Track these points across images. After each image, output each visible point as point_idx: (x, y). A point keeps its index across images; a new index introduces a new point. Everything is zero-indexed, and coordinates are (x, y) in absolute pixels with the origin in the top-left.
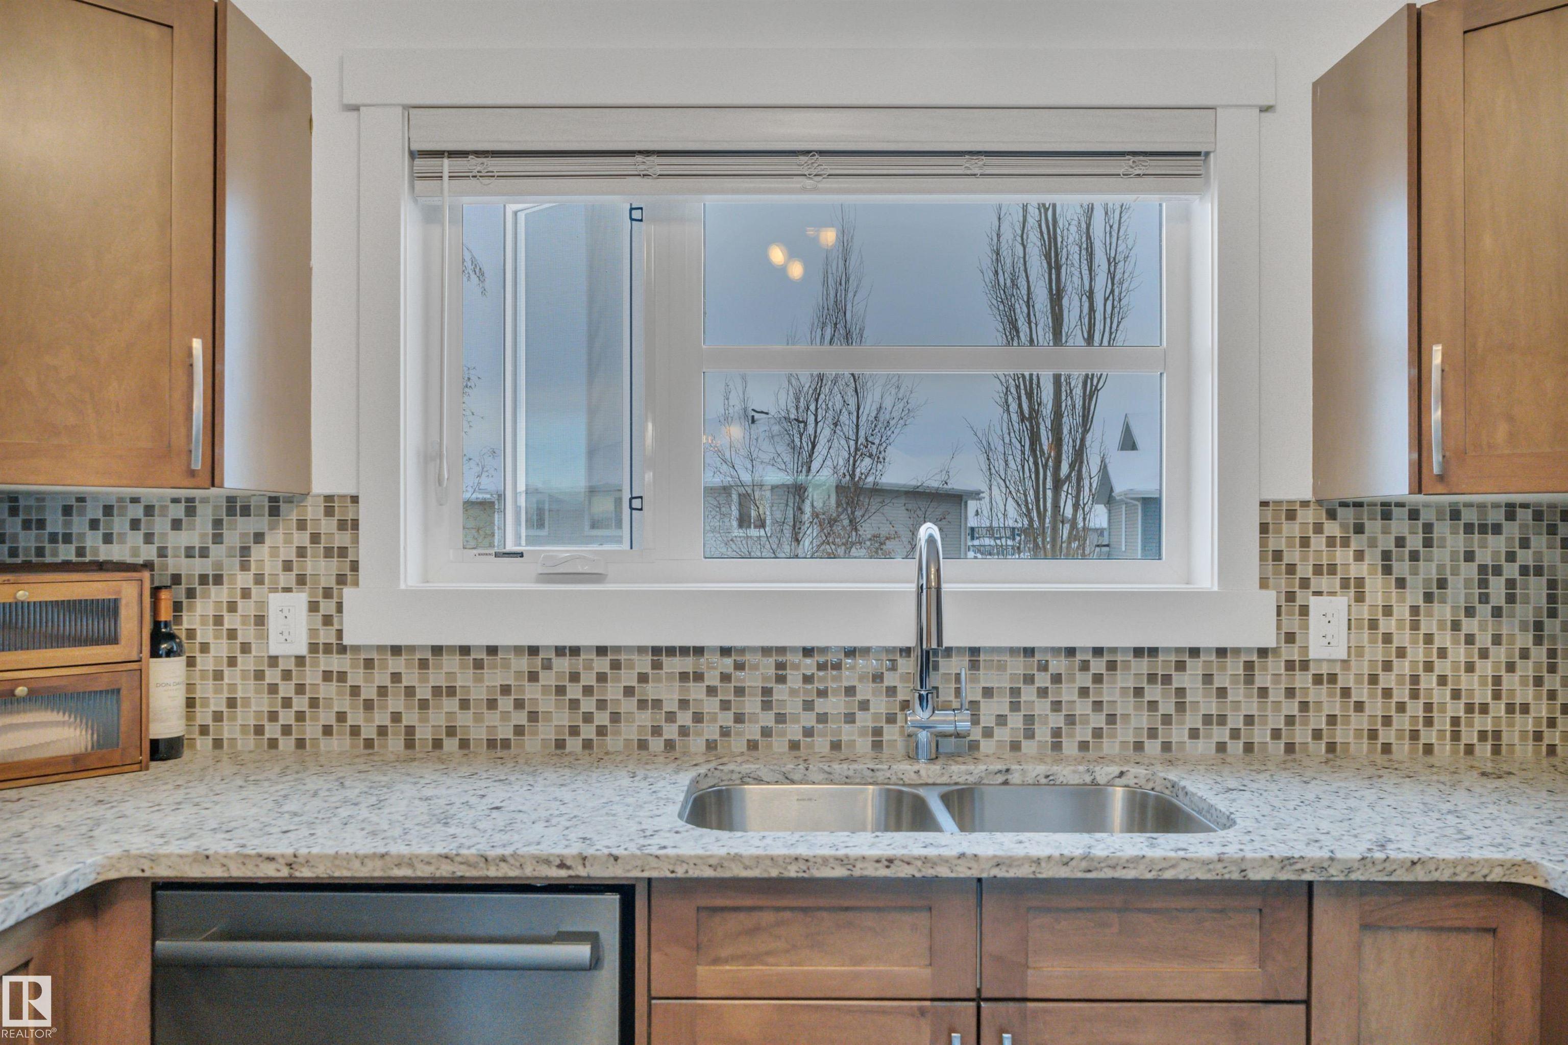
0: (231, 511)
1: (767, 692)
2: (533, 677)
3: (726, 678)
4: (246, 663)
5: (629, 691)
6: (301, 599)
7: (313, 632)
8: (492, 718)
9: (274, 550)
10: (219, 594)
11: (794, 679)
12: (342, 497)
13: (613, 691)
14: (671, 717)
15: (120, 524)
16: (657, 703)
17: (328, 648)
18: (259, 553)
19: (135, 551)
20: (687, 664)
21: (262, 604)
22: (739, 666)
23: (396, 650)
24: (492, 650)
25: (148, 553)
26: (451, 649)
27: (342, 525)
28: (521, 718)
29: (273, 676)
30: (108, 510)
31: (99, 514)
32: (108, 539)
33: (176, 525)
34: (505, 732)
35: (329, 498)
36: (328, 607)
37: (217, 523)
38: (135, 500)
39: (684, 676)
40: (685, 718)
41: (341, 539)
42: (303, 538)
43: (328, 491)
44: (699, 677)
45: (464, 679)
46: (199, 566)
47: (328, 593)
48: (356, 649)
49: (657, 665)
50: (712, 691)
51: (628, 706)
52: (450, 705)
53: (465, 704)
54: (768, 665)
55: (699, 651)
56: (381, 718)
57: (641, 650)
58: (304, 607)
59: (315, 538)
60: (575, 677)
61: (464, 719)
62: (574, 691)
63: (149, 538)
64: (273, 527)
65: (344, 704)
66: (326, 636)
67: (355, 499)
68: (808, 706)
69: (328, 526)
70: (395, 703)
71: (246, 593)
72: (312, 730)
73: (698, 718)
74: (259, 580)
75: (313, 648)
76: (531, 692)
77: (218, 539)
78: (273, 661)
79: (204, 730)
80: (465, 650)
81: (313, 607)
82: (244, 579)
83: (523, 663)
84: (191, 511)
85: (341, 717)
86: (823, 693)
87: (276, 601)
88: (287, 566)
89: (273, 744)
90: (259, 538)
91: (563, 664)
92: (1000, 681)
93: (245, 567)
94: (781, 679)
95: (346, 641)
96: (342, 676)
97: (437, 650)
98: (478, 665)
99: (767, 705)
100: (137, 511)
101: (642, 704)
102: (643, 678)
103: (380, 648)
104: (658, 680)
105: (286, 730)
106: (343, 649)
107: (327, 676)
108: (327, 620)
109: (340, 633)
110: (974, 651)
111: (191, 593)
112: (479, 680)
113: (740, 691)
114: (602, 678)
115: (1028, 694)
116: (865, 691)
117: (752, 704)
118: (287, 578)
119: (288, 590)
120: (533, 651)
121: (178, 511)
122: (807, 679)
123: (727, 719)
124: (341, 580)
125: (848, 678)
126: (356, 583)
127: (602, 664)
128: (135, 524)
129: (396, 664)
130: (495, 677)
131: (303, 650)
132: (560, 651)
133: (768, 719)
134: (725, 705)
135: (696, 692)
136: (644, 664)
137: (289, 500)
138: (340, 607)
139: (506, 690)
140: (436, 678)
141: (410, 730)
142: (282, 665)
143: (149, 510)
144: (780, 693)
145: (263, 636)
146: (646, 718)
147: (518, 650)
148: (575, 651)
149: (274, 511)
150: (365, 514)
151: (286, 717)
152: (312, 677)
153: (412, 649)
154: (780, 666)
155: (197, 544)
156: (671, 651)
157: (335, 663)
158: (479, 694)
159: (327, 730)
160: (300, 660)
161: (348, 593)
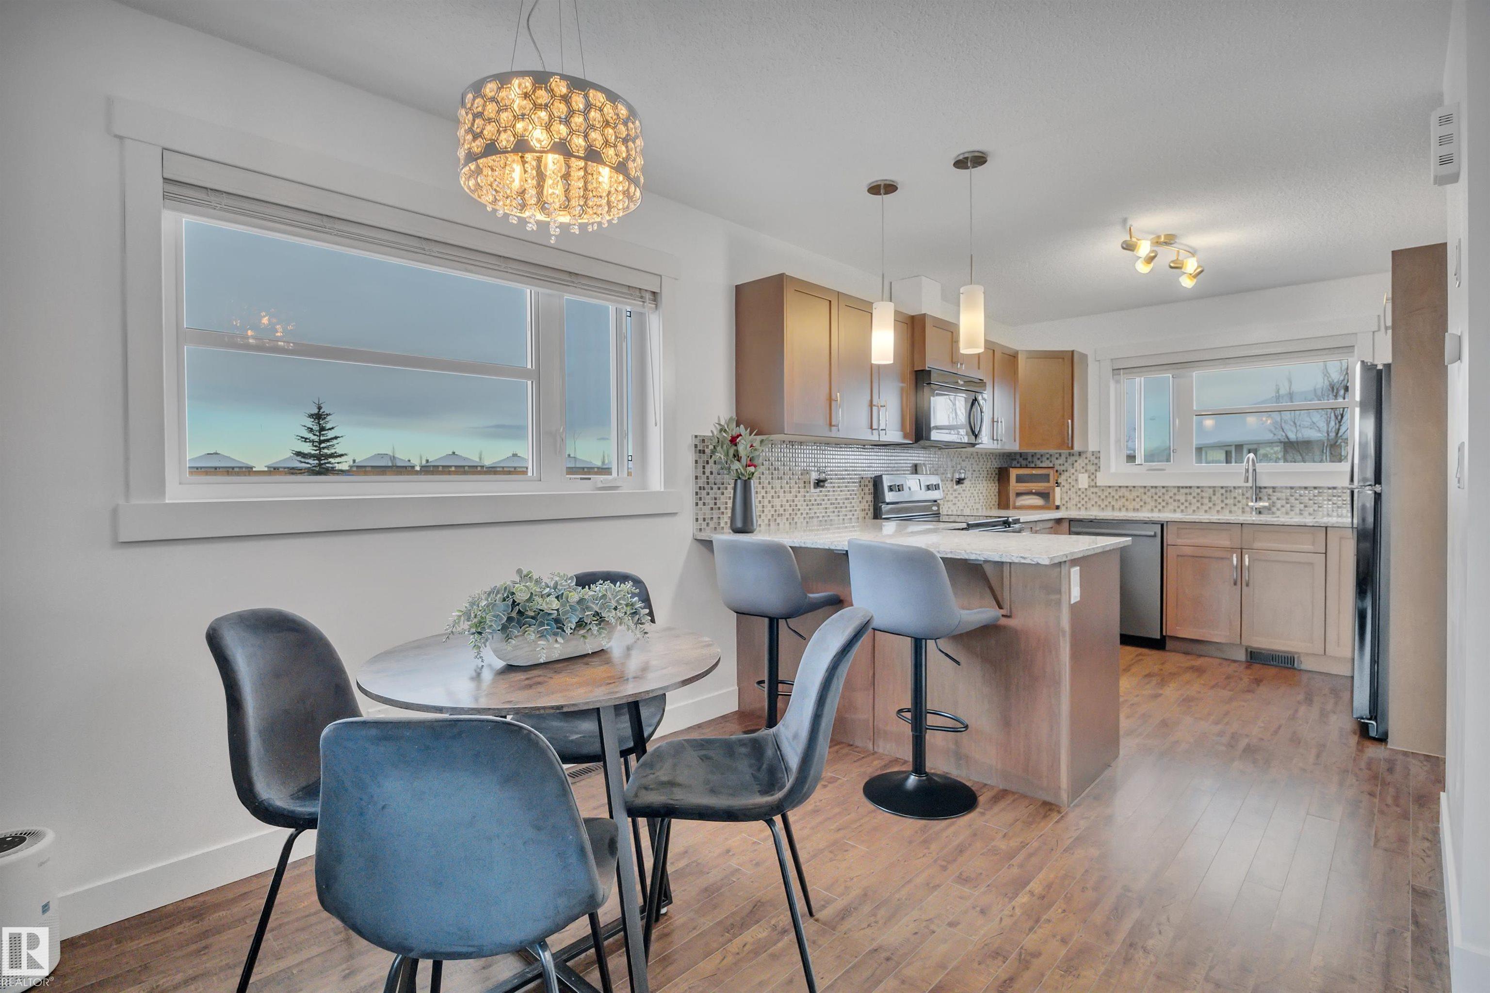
0: (1070, 455)
1: (1210, 498)
2: (1145, 493)
3: (1198, 494)
4: (1073, 490)
5: (1171, 497)
6: (1086, 475)
7: (1089, 483)
8: (1134, 503)
9: (1080, 464)
10: (1067, 474)
11: (1218, 495)
12: (1096, 452)
13: (1167, 497)
14: (1182, 504)
15: (1044, 459)
16: (1179, 501)
17: (1093, 486)
18: (1076, 464)
19: (1048, 464)
20: (1188, 491)
21: (1077, 476)
22: (1202, 491)
23: (1110, 487)
24: (1134, 487)
25: (1051, 465)
26: (1123, 487)
27: (1096, 458)
28: (1142, 503)
29: (1079, 493)
30: (1042, 456)
31: (1039, 457)
32: (1042, 462)
33: (1057, 459)
34: (1138, 507)
35: (1093, 452)
36: (1092, 477)
37: (1066, 458)
38: (1048, 453)
39: (1186, 494)
40: (1187, 504)
41: (1096, 461)
42: (1087, 461)
43: (1093, 450)
44: (1190, 494)
45: (1127, 494)
46: (1063, 468)
47: (1093, 474)
48: (1100, 486)
49: (1179, 491)
50: (1194, 497)
51: (1171, 501)
52: (1124, 500)
53: (1127, 500)
54: (1211, 490)
55: (1190, 487)
56: (1106, 503)
57: (1174, 487)
58: (1087, 477)
59: (1090, 461)
60: (1156, 494)
61: (1127, 503)
62: (1156, 497)
63: (1051, 462)
64: (1080, 458)
65: (1097, 500)
66: (1093, 484)
67: (1099, 452)
68: (1222, 501)
69: (1093, 458)
70: (1110, 500)
71: (1073, 474)
72: (1089, 505)
73: (1190, 504)
74: (1076, 471)
75: (1089, 486)
76: (1145, 497)
77: (1066, 461)
78: (1080, 489)
79: (1064, 505)
80: (1127, 487)
81: (1089, 477)
82: (1073, 471)
83: (1142, 490)
84: (1060, 455)
85: (1096, 502)
86: (1226, 498)
87: (1080, 476)
88: (1083, 468)
89: (1080, 508)
90: (1076, 461)
91: (1153, 490)
92: (1283, 496)
93: (1073, 468)
94: (1214, 494)
95: (1098, 485)
96: (1096, 493)
97: (1120, 487)
98: (1131, 490)
99: (1210, 501)
100: (1048, 456)
101: (1175, 501)
102: (1175, 494)
103: (1106, 486)
104: (1179, 495)
105: (1083, 505)
106: (1096, 487)
107: (1093, 493)
108: (1093, 480)
109: (1096, 483)
110: (1274, 488)
111: (1060, 474)
112: (1131, 494)
113: (1202, 498)
114: (1163, 494)
115: (1292, 499)
116: (1240, 498)
117: (1206, 501)
118: (1083, 471)
119: (1083, 473)
120: (1145, 487)
121: (1057, 456)
122: (1222, 494)
123: (1199, 504)
124: (1096, 470)
125: (1234, 494)
126: (1100, 471)
127: (1164, 490)
128: (1048, 459)
129: (1110, 490)
130: (1134, 494)
131: (1087, 487)
132: (1152, 487)
133: (1211, 505)
134: (1198, 501)
135: (1190, 498)
136: (1175, 490)
137: (1083, 452)
138: (1096, 477)
139: (1138, 497)
140: (1120, 494)
141: (1113, 506)
142: (1082, 490)
143: (1051, 455)
144: (1214, 498)
145: (1077, 484)
146: (1176, 504)
147: (1141, 487)
148: (1156, 487)
149: (1080, 455)
150: (1102, 455)
151: (1083, 502)
152: (1089, 493)
153: (1113, 487)
154: (1214, 491)
155: (1062, 463)
156: (1182, 487)
157: (1095, 490)
158: (1131, 497)
159: (1093, 505)
160: (1086, 489)
161: (1098, 474)
